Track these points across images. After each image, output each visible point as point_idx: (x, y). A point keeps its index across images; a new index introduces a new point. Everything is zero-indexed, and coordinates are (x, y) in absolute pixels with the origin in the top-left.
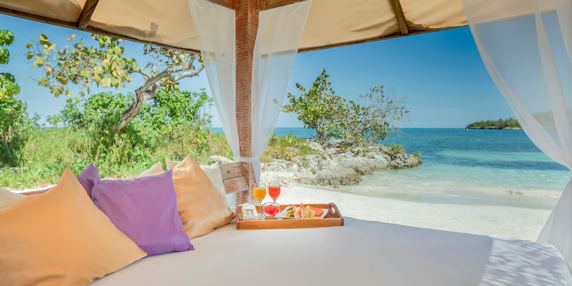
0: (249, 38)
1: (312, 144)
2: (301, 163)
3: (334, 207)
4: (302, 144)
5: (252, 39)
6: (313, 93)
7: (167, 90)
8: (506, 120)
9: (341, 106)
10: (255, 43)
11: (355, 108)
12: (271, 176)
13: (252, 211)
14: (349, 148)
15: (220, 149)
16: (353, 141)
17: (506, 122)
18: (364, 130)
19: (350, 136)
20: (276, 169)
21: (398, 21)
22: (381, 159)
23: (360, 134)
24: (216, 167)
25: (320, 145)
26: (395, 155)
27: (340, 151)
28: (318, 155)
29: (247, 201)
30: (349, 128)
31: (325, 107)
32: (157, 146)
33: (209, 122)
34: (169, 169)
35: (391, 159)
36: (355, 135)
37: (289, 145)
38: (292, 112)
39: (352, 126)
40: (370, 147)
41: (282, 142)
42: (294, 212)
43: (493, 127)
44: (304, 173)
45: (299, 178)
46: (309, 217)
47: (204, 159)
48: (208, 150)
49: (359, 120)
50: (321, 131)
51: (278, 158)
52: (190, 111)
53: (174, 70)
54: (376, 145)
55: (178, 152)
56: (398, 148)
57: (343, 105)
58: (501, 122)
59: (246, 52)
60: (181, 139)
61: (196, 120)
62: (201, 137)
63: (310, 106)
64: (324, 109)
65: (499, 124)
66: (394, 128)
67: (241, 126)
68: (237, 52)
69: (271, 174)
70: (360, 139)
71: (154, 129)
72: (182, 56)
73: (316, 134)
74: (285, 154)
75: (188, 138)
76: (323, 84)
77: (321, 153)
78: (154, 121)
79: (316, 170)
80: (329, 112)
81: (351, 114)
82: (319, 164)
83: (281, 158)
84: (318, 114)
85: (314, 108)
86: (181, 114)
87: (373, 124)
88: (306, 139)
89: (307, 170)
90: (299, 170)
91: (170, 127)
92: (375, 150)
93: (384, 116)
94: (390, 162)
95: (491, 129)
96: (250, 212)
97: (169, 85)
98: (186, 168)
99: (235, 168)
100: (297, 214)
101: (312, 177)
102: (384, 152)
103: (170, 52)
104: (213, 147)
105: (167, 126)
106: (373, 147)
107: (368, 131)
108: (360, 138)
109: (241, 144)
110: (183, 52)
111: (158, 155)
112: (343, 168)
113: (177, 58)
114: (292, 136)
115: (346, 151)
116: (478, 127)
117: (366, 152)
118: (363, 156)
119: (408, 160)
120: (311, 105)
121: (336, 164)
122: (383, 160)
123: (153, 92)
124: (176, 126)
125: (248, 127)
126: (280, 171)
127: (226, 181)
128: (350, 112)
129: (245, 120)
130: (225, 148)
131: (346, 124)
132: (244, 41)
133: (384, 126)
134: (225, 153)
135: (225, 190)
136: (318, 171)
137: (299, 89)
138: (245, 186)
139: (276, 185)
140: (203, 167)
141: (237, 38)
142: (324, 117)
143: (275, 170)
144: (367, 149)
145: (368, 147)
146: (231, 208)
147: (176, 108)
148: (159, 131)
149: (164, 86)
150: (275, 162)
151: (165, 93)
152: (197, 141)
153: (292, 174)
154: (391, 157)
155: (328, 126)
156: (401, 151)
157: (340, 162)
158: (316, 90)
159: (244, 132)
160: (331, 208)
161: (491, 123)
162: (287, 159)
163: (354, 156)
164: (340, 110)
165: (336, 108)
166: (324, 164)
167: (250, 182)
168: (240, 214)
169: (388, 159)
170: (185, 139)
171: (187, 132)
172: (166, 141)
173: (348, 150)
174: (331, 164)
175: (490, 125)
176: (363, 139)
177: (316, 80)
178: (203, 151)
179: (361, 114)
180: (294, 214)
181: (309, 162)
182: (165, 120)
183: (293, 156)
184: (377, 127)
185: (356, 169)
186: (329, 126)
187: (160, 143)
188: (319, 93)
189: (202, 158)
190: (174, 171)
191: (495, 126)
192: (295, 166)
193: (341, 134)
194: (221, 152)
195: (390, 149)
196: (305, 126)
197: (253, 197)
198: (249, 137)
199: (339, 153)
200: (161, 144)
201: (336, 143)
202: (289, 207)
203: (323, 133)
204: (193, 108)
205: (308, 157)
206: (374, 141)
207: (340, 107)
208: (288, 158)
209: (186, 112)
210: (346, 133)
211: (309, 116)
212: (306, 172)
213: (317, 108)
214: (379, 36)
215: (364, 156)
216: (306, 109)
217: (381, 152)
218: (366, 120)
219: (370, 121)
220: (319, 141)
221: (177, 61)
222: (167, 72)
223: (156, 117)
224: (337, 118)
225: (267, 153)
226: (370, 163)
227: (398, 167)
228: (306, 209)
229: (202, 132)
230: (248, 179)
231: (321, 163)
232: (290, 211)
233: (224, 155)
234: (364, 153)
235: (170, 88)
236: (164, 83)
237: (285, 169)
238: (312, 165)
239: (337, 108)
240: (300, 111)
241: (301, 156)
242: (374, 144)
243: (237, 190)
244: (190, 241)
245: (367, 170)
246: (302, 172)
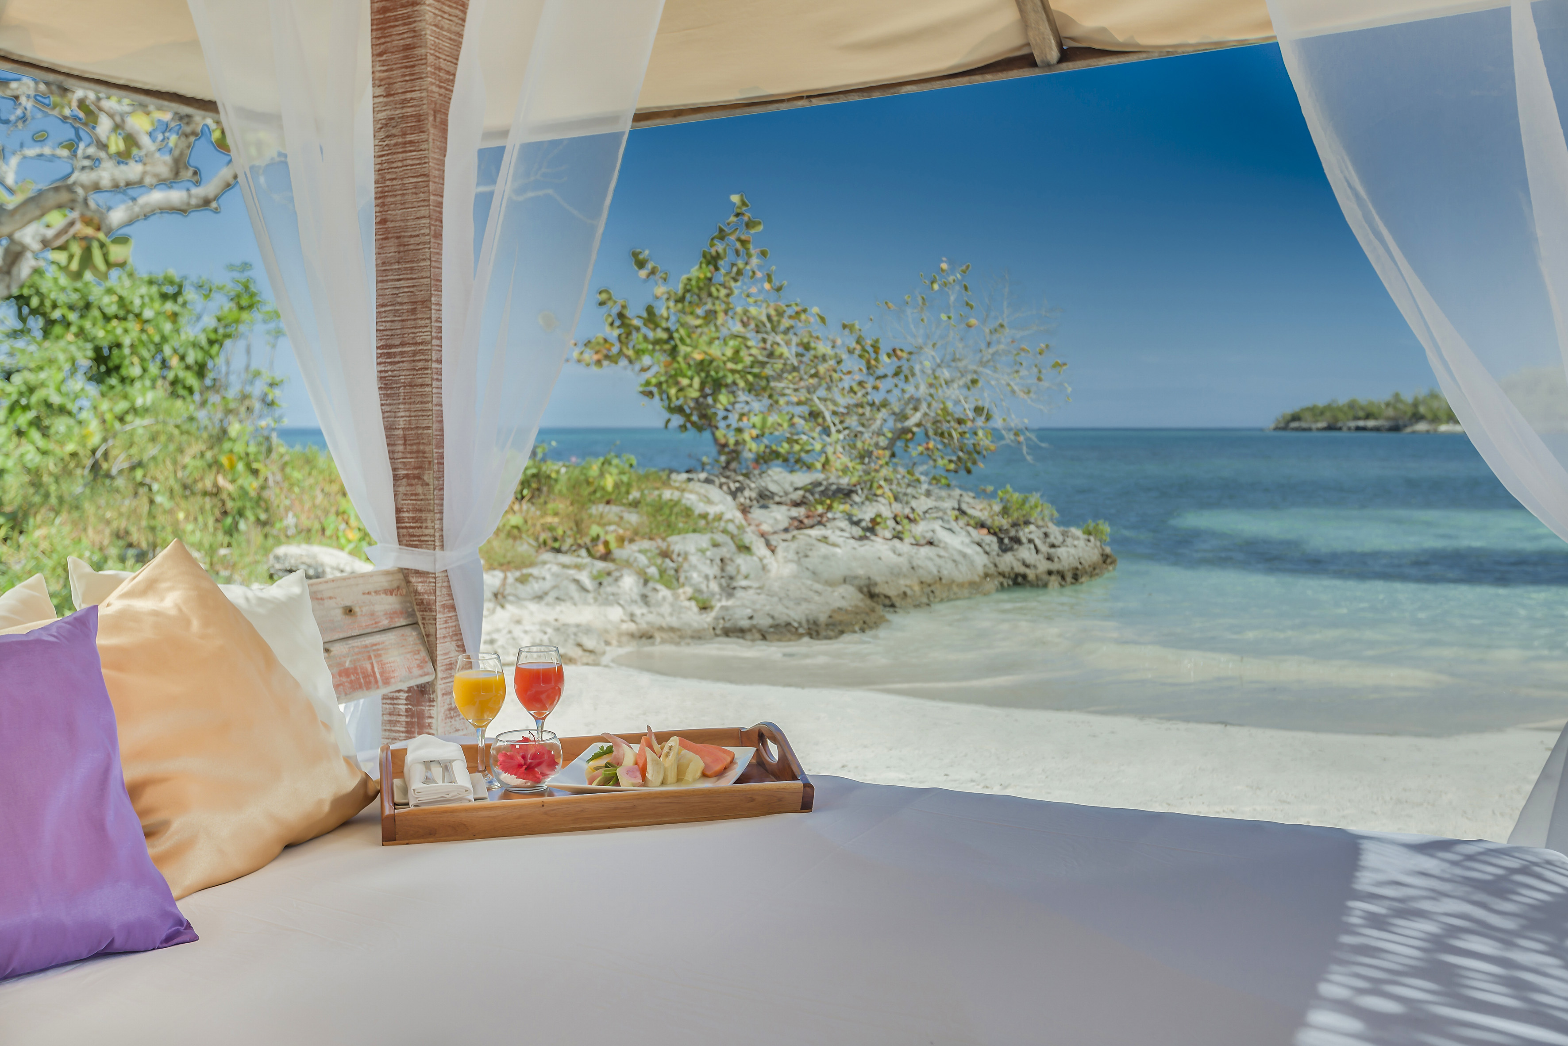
0: (431, 59)
1: (697, 493)
2: (653, 571)
3: (775, 740)
4: (656, 493)
5: (443, 64)
6: (700, 289)
7: (74, 266)
8: (1416, 399)
9: (808, 343)
10: (453, 81)
11: (864, 350)
12: (534, 624)
13: (446, 767)
14: (840, 507)
15: (318, 518)
16: (854, 480)
17: (1415, 405)
18: (899, 438)
19: (845, 460)
20: (553, 594)
21: (1021, 11)
22: (960, 547)
23: (881, 452)
24: (296, 590)
25: (729, 498)
26: (1013, 533)
27: (806, 521)
28: (720, 538)
29: (430, 725)
30: (840, 427)
31: (748, 348)
32: (32, 505)
33: (271, 404)
34: (85, 606)
35: (1000, 548)
36: (864, 456)
37: (602, 497)
38: (616, 363)
39: (852, 421)
40: (922, 504)
41: (574, 486)
42: (619, 764)
43: (1371, 423)
44: (666, 609)
45: (644, 626)
46: (679, 779)
47: (247, 560)
48: (264, 524)
49: (877, 398)
50: (732, 441)
51: (558, 551)
52: (182, 358)
53: (106, 182)
54: (944, 493)
55: (133, 530)
56: (1027, 506)
57: (818, 338)
58: (1400, 406)
59: (419, 118)
60: (144, 476)
61: (214, 398)
62: (233, 467)
63: (688, 341)
64: (743, 353)
65: (1390, 412)
66: (1010, 430)
67: (401, 423)
68: (381, 116)
69: (532, 613)
70: (884, 472)
71: (20, 433)
72: (139, 124)
73: (714, 450)
74: (587, 534)
75: (175, 472)
76: (737, 252)
77: (731, 527)
78: (17, 402)
79: (713, 594)
80: (763, 364)
81: (849, 373)
82: (723, 570)
83: (571, 551)
84: (721, 374)
85: (705, 348)
86: (145, 370)
87: (932, 414)
88: (671, 471)
89: (676, 597)
90: (644, 597)
91: (94, 425)
92: (940, 514)
93: (974, 382)
94: (997, 560)
95: (1364, 429)
96: (437, 771)
97: (84, 244)
98: (162, 599)
99: (376, 592)
100: (629, 772)
101: (695, 625)
102: (972, 522)
103: (82, 104)
104: (287, 509)
105: (80, 423)
106: (930, 503)
107: (912, 439)
108: (881, 466)
109: (400, 496)
110: (143, 106)
111: (36, 546)
112: (818, 587)
113: (118, 127)
114: (615, 461)
115: (829, 520)
116: (1316, 421)
117: (905, 521)
118: (894, 537)
119: (1061, 552)
120: (689, 336)
121: (789, 569)
122: (969, 551)
123: (8, 273)
124: (121, 419)
125: (428, 428)
126: (569, 604)
127: (338, 649)
128: (844, 367)
129: (419, 399)
130: (337, 514)
131: (827, 415)
132: (408, 71)
133: (973, 421)
134: (340, 534)
135: (337, 686)
136: (720, 600)
137: (643, 273)
138: (420, 667)
139: (547, 660)
140: (235, 593)
141: (380, 54)
142: (742, 384)
143: (550, 598)
144: (907, 511)
145: (914, 503)
146: (361, 756)
147: (119, 346)
148: (41, 442)
149: (62, 248)
150: (547, 566)
151: (63, 281)
152: (215, 485)
153: (615, 614)
154: (1001, 541)
155: (757, 420)
156: (1035, 516)
157: (806, 562)
158: (710, 279)
159: (415, 447)
160: (765, 744)
161: (1362, 408)
162: (598, 554)
163: (861, 538)
164: (805, 359)
165: (788, 352)
166: (744, 570)
167: (440, 649)
168: (397, 782)
169: (987, 548)
170: (161, 477)
171: (172, 447)
172: (77, 487)
173: (838, 515)
174: (769, 571)
175: (1361, 414)
176: (895, 471)
177: (712, 239)
178: (242, 526)
179: (885, 376)
180: (620, 772)
181: (686, 566)
182: (67, 395)
183: (621, 540)
184: (945, 426)
185: (868, 586)
186: (764, 421)
187: (47, 495)
188: (723, 292)
189: (242, 556)
190: (103, 611)
191: (1376, 418)
192: (629, 582)
193: (807, 452)
194: (323, 530)
195: (997, 508)
196: (668, 421)
197: (452, 710)
198: (436, 467)
199: (800, 525)
200: (53, 501)
201: (791, 489)
202: (600, 744)
203: (740, 448)
204: (195, 345)
205: (679, 543)
206: (934, 478)
207: (807, 347)
208: (601, 549)
209: (164, 365)
210: (830, 450)
211: (685, 382)
212: (672, 605)
213: (715, 351)
214: (948, 69)
215: (898, 536)
216: (674, 351)
217: (962, 522)
218: (907, 396)
219: (918, 400)
220: (723, 480)
221: (116, 144)
222: (70, 189)
223: (26, 383)
224: (796, 390)
225: (515, 533)
226: (920, 563)
227: (1024, 577)
228: (666, 749)
229: (239, 448)
230: (432, 638)
231: (730, 569)
232: (602, 762)
233: (335, 541)
234: (899, 528)
235: (87, 260)
236: (58, 235)
237: (590, 597)
238: (695, 575)
239: (794, 349)
240: (646, 360)
241: (651, 539)
242: (936, 491)
243: (386, 682)
244: (179, 904)
245: (909, 592)
246: (659, 604)
